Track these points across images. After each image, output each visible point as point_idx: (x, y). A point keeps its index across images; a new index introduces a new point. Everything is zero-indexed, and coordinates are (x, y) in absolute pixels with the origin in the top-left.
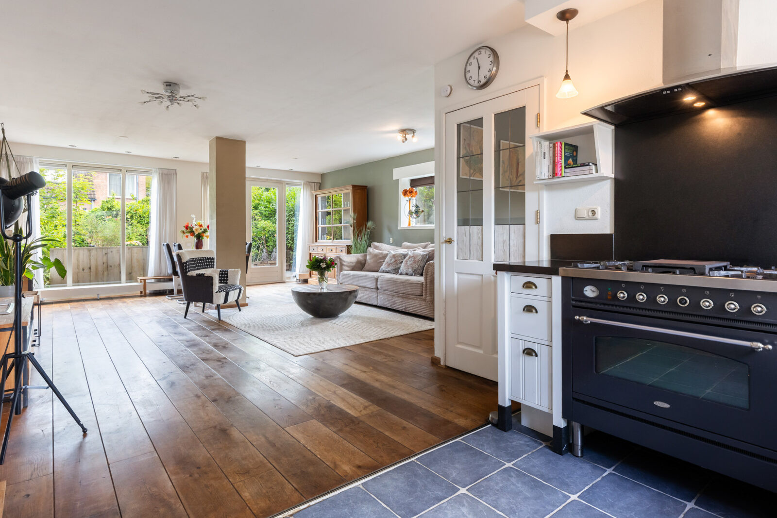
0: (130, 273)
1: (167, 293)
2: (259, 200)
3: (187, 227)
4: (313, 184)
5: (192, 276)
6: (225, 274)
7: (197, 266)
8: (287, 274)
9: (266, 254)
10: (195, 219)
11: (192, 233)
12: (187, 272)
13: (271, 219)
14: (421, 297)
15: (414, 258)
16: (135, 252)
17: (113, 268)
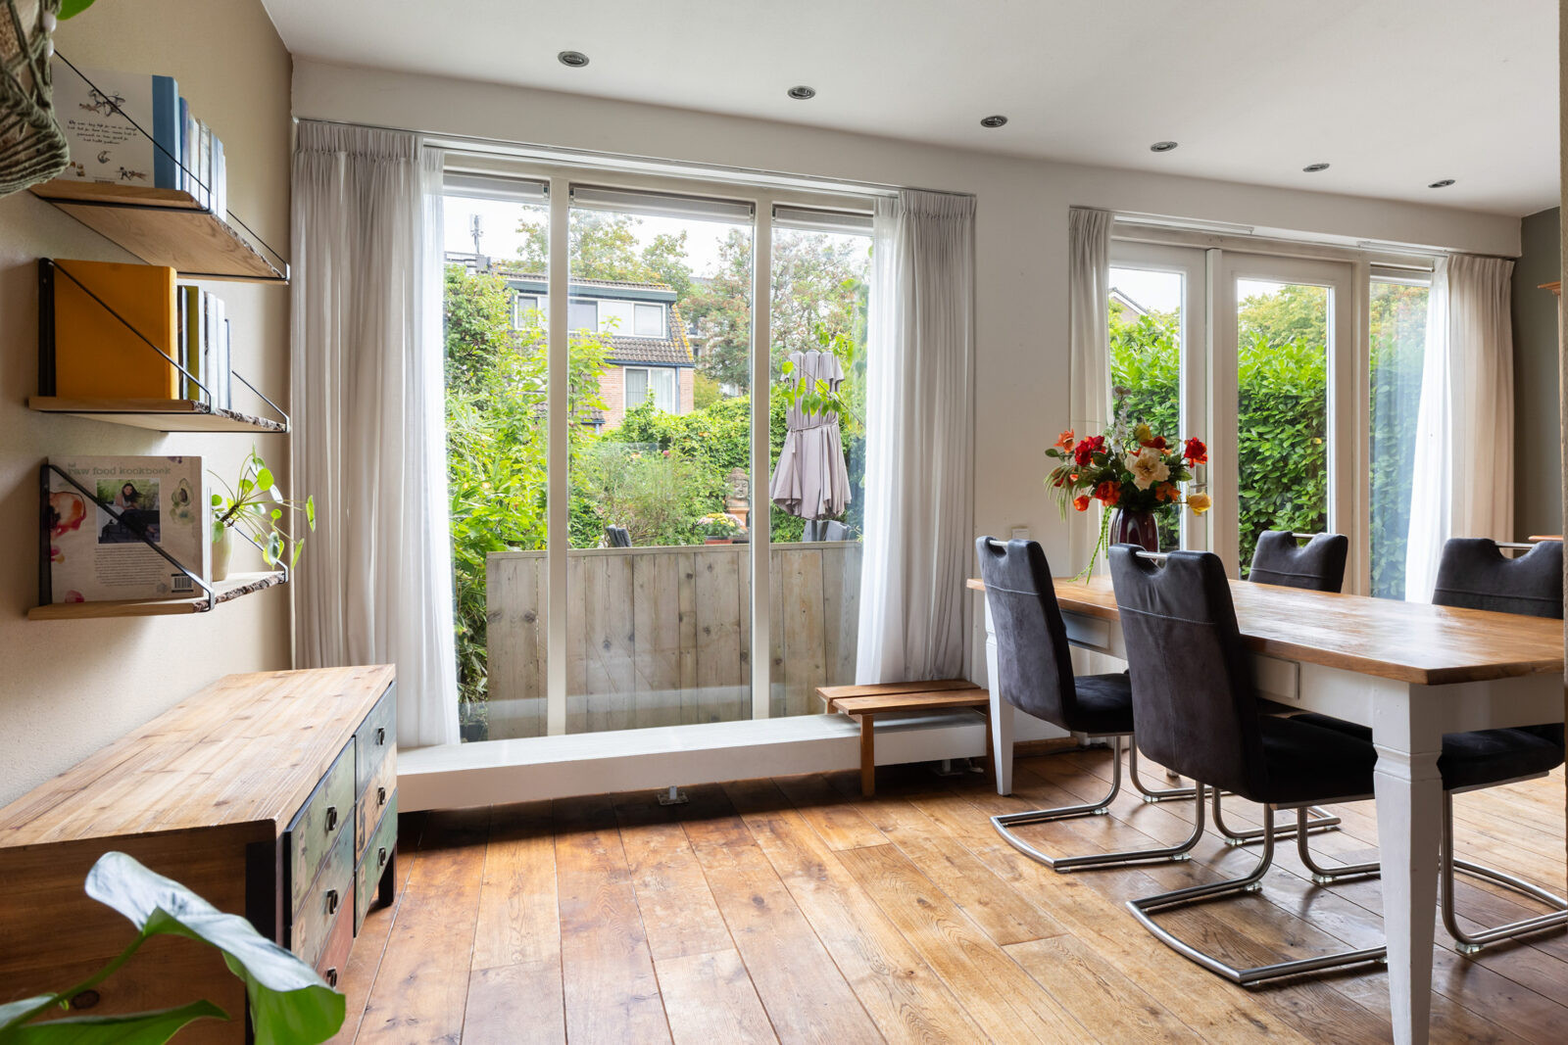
16: (796, 566)
17: (714, 636)
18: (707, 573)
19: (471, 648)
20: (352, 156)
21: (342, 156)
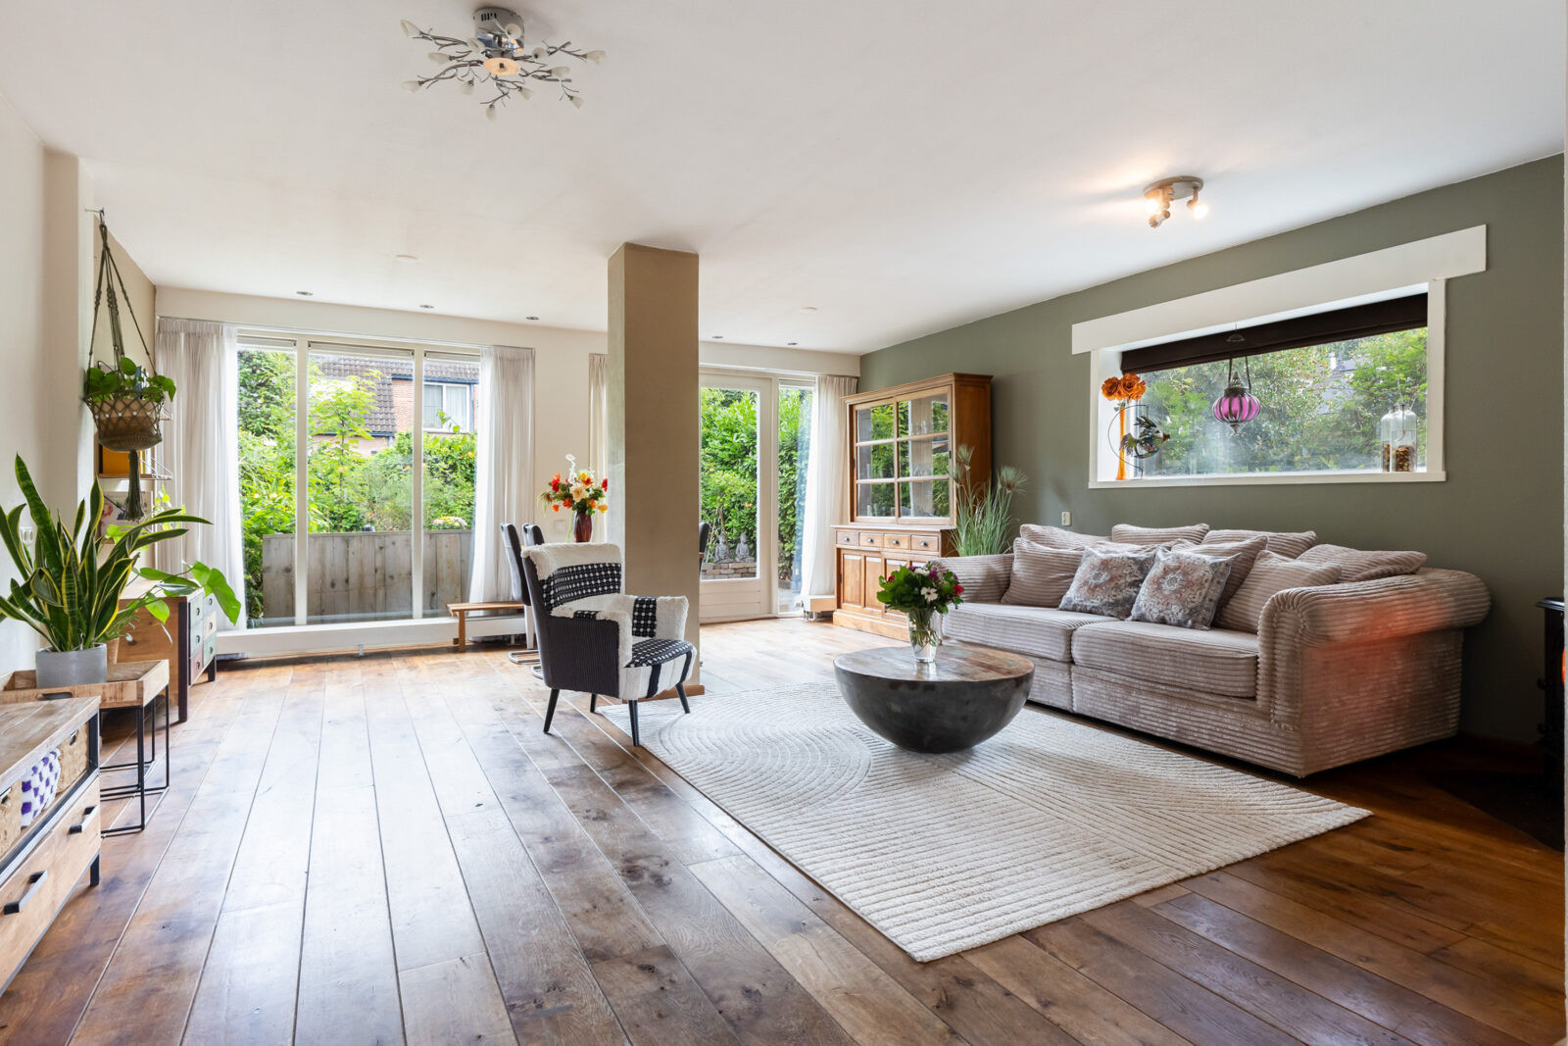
0: (433, 595)
1: (513, 642)
2: (708, 427)
3: (556, 485)
4: (842, 379)
5: (564, 619)
6: (647, 610)
7: (576, 589)
8: (781, 596)
9: (724, 547)
10: (574, 465)
11: (568, 498)
12: (550, 608)
13: (735, 467)
14: (1250, 704)
15: (1185, 574)
16: (444, 543)
17: (396, 580)
18: (392, 547)
19: (254, 593)
20: (188, 335)
21: (183, 335)
